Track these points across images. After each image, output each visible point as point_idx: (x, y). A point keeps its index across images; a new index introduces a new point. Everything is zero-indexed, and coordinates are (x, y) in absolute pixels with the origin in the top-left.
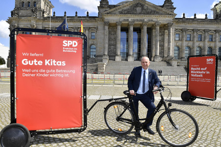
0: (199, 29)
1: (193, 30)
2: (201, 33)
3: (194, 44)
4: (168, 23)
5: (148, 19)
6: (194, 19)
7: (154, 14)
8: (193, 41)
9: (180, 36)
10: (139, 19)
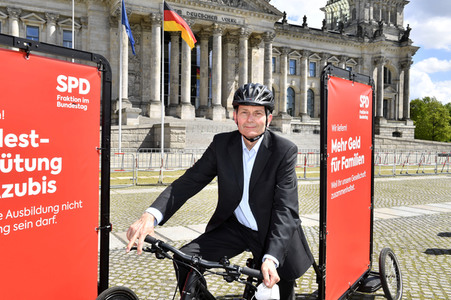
0: (312, 50)
1: (301, 52)
2: (314, 60)
3: (302, 82)
4: (266, 33)
5: (224, 17)
6: (303, 28)
7: (237, 7)
8: (302, 75)
9: (277, 63)
10: (204, 13)
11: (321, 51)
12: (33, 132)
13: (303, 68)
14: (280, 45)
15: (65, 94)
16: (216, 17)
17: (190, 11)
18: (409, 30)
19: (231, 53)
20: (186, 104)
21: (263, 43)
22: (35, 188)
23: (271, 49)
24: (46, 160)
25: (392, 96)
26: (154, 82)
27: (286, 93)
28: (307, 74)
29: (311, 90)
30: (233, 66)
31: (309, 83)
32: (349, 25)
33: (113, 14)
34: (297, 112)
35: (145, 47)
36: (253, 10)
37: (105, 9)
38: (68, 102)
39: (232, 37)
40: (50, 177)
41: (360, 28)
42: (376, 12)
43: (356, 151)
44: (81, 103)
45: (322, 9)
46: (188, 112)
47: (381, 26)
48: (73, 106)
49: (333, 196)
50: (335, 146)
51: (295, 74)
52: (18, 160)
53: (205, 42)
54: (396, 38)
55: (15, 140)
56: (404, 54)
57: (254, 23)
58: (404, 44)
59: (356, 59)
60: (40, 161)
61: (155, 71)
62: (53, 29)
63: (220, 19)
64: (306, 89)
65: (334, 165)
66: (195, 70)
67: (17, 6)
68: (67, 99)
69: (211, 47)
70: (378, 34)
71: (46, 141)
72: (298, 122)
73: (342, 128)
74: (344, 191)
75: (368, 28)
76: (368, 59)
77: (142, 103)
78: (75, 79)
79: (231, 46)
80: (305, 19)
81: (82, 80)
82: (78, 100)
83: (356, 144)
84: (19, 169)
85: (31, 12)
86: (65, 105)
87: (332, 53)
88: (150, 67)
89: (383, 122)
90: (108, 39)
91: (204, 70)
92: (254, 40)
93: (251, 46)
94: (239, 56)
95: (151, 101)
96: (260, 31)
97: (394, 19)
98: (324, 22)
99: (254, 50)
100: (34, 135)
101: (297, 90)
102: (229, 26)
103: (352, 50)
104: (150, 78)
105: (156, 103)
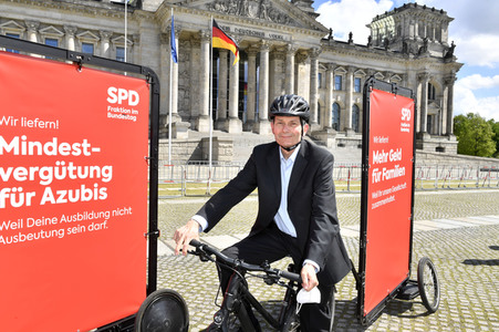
0: (358, 66)
1: (347, 68)
2: (359, 76)
3: (347, 98)
4: (312, 49)
5: (271, 33)
6: (349, 45)
7: (284, 23)
8: (347, 91)
9: (323, 79)
10: (252, 30)
11: (366, 67)
12: (85, 141)
13: (348, 83)
14: (326, 61)
15: (116, 105)
16: (263, 34)
17: (239, 28)
18: (453, 46)
19: (278, 69)
20: (233, 118)
21: (309, 59)
22: (87, 195)
23: (317, 65)
24: (97, 168)
25: (435, 111)
26: (203, 96)
27: (331, 108)
28: (352, 89)
29: (356, 106)
30: (280, 82)
31: (354, 99)
32: (394, 41)
33: (164, 31)
34: (342, 127)
35: (194, 63)
36: (300, 26)
37: (156, 26)
38: (118, 113)
39: (278, 53)
40: (102, 185)
41: (405, 45)
42: (421, 29)
43: (397, 162)
44: (131, 115)
45: (368, 26)
46: (235, 127)
47: (425, 42)
48: (123, 117)
49: (373, 206)
50: (377, 157)
51: (340, 89)
52: (71, 167)
53: (253, 58)
54: (441, 55)
55: (69, 148)
56: (448, 70)
57: (301, 39)
58: (448, 60)
59: (401, 75)
60: (92, 168)
61: (204, 87)
62: (107, 46)
63: (267, 35)
64: (351, 105)
65: (375, 176)
66: (243, 85)
67: (72, 24)
68: (117, 110)
69: (258, 62)
70: (422, 51)
71: (98, 150)
72: (343, 136)
73: (384, 140)
74: (384, 202)
75: (413, 45)
76: (413, 75)
77: (191, 118)
78: (125, 91)
79: (277, 62)
80: (351, 35)
81: (132, 92)
82: (128, 111)
83: (396, 156)
84: (72, 177)
85: (86, 30)
86: (115, 116)
87: (377, 69)
88: (199, 82)
89: (427, 137)
90: (159, 56)
91: (251, 86)
92: (300, 56)
93: (297, 62)
94: (285, 72)
95: (200, 116)
96: (306, 47)
97: (439, 36)
98: (370, 38)
99: (300, 66)
100: (86, 144)
101: (342, 105)
102: (277, 43)
103: (397, 66)
104: (199, 94)
105: (204, 117)
